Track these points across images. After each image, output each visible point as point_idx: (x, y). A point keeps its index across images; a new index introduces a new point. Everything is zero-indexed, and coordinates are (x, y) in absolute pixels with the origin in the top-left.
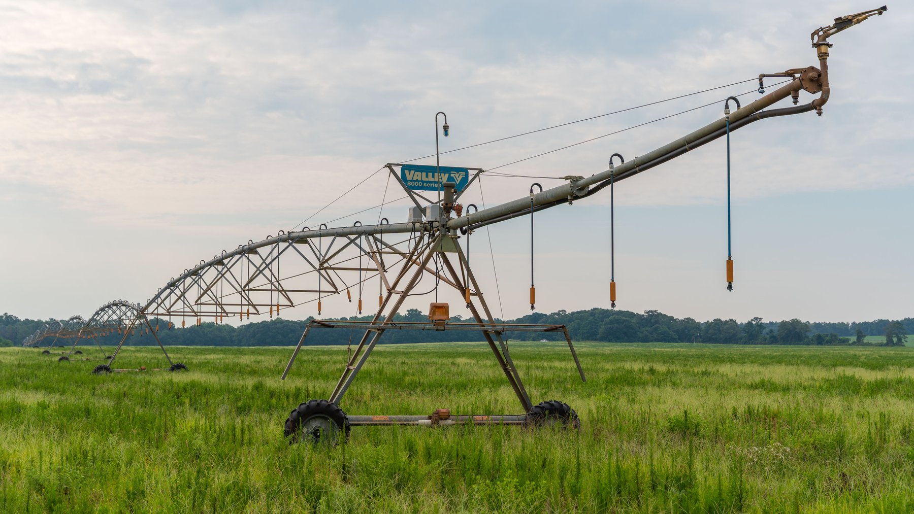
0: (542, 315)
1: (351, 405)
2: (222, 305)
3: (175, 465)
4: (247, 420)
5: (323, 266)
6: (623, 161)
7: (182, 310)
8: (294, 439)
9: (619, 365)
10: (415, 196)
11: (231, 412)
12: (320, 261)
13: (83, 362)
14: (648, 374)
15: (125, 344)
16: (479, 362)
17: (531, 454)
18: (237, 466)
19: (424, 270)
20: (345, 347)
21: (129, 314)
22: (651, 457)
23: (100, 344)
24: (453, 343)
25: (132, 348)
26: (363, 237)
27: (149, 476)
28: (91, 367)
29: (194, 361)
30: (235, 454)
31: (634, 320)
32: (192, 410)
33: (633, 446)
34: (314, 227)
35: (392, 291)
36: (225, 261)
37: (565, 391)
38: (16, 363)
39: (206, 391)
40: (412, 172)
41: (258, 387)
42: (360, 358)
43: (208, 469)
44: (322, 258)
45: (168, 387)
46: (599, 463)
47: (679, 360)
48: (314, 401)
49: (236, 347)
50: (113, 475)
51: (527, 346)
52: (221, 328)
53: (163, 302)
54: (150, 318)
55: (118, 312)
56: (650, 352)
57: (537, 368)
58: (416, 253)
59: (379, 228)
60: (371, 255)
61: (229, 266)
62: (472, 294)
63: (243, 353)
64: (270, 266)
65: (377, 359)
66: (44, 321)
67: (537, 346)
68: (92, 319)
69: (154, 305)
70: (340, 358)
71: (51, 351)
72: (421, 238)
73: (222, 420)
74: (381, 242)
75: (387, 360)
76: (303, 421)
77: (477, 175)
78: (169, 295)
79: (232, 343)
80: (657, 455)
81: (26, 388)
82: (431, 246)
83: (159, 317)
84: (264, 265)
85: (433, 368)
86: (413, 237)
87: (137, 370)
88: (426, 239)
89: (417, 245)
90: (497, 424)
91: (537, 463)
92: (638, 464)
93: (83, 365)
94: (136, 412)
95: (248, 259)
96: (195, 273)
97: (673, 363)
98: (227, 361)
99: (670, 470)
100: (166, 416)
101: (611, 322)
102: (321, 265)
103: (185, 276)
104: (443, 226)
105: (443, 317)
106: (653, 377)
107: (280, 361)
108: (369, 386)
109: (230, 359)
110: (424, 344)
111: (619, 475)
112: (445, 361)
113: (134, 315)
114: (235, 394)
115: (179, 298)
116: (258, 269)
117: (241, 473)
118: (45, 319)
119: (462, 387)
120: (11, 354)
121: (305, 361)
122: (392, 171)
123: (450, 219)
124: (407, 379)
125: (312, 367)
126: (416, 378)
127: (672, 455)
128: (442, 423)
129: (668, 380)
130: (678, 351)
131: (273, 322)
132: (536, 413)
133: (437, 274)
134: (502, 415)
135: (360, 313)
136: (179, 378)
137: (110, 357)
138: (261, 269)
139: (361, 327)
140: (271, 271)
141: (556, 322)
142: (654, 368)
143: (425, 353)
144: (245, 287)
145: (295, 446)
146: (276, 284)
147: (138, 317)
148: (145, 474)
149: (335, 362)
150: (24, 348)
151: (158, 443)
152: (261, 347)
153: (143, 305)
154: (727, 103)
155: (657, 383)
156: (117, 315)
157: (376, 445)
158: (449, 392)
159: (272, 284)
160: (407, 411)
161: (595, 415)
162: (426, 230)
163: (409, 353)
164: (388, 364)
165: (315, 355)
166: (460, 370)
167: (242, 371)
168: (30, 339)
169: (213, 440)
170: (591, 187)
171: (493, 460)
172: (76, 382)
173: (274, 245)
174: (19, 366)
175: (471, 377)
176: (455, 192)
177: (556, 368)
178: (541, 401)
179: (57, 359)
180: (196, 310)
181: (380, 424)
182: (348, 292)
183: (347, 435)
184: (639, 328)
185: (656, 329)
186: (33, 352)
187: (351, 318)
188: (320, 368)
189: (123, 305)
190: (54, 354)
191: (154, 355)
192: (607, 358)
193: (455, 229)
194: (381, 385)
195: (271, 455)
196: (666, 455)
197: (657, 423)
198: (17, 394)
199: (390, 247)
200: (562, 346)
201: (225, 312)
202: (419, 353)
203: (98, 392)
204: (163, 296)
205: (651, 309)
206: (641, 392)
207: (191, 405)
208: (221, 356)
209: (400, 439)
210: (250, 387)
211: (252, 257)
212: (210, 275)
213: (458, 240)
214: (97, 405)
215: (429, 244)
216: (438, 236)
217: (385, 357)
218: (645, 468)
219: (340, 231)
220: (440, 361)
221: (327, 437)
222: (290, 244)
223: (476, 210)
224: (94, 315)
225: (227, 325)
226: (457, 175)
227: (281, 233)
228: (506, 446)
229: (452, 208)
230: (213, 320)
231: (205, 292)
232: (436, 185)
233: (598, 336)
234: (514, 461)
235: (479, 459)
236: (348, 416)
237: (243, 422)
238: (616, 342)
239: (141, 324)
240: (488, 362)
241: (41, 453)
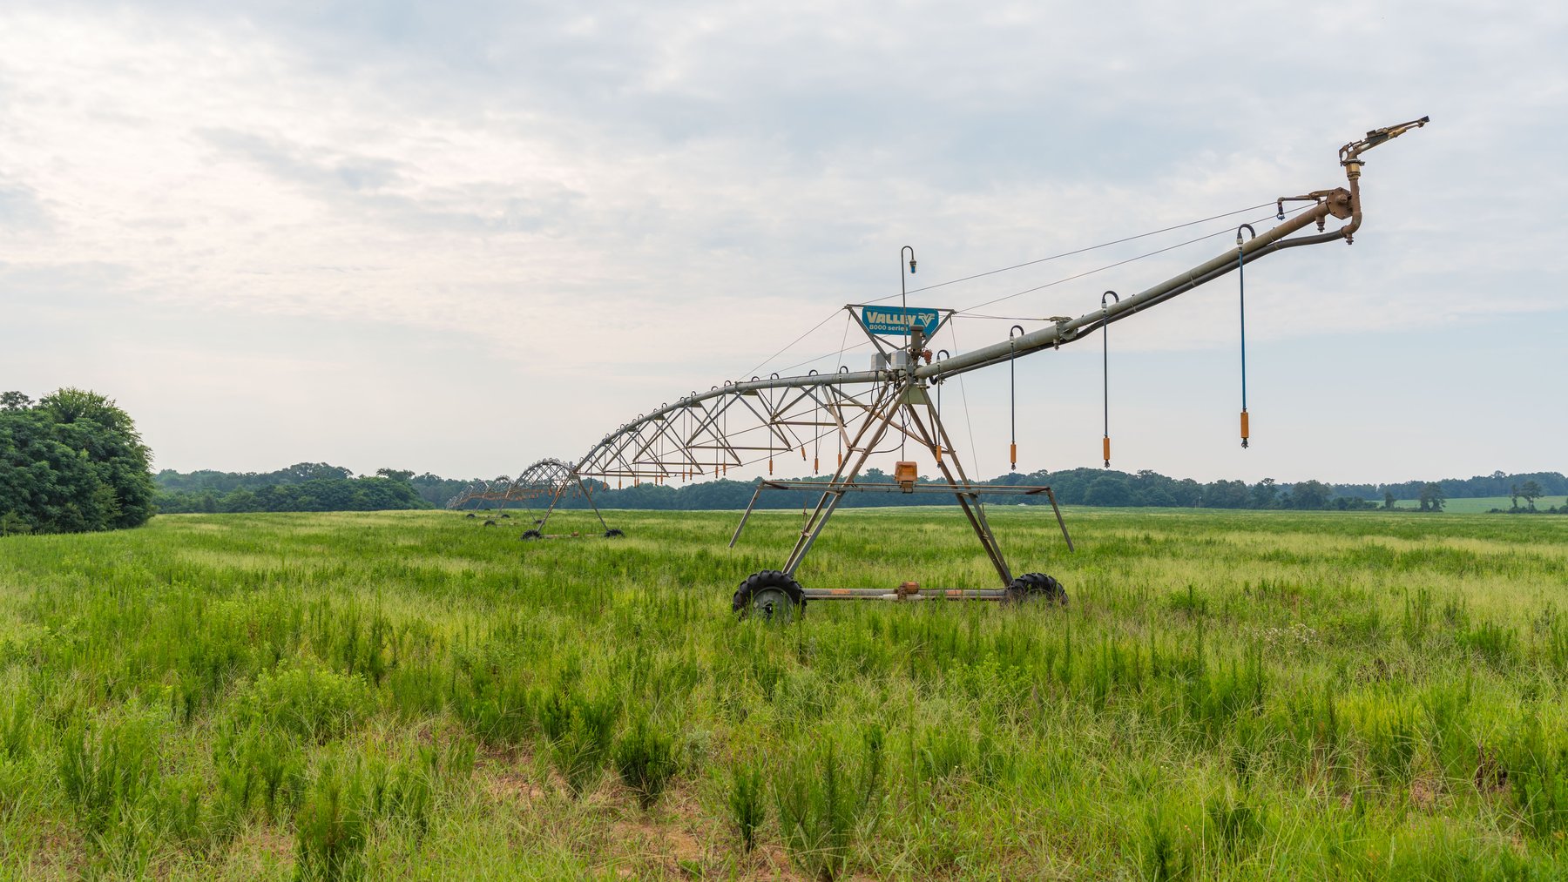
0: (1019, 476)
1: (806, 576)
2: (662, 464)
3: (612, 643)
4: (692, 593)
5: (775, 420)
6: (1117, 299)
7: (618, 470)
8: (743, 614)
9: (1110, 532)
10: (878, 341)
11: (673, 583)
12: (771, 415)
13: (510, 526)
14: (1143, 543)
15: (557, 507)
16: (950, 528)
17: (1014, 633)
18: (682, 643)
19: (889, 426)
20: (801, 511)
21: (560, 473)
22: (1153, 638)
23: (529, 507)
24: (919, 507)
25: (563, 511)
26: (820, 388)
27: (585, 654)
28: (520, 532)
29: (632, 526)
30: (679, 630)
31: (1126, 482)
32: (631, 581)
33: (1132, 626)
34: (764, 376)
35: (853, 448)
36: (666, 415)
37: (1049, 562)
38: (439, 527)
39: (645, 559)
40: (875, 314)
41: (702, 556)
42: (817, 523)
43: (650, 648)
44: (773, 411)
45: (603, 555)
46: (1091, 646)
47: (1179, 526)
48: (765, 571)
49: (677, 511)
50: (545, 653)
51: (1003, 511)
52: (660, 490)
53: (597, 460)
54: (583, 478)
55: (548, 471)
56: (1145, 518)
57: (1016, 535)
58: (880, 406)
59: (838, 377)
60: (829, 407)
61: (669, 421)
62: (943, 452)
63: (684, 517)
64: (715, 421)
65: (834, 525)
66: (468, 481)
67: (1013, 510)
68: (520, 480)
69: (588, 464)
70: (793, 523)
71: (476, 515)
72: (886, 388)
73: (664, 592)
74: (840, 393)
75: (845, 526)
76: (754, 594)
77: (949, 316)
78: (604, 453)
79: (672, 506)
80: (1158, 638)
81: (450, 555)
82: (896, 398)
83: (593, 477)
84: (709, 420)
85: (897, 535)
86: (876, 387)
87: (569, 536)
88: (891, 390)
89: (881, 396)
90: (974, 599)
91: (1019, 644)
92: (1137, 647)
93: (510, 530)
94: (569, 582)
95: (691, 412)
96: (632, 428)
97: (1171, 530)
98: (667, 526)
99: (1175, 654)
100: (601, 586)
101: (1099, 484)
102: (773, 419)
103: (622, 432)
104: (910, 375)
105: (911, 478)
106: (1149, 546)
107: (726, 527)
108: (826, 555)
109: (671, 524)
110: (887, 508)
111: (1115, 659)
112: (910, 527)
113: (566, 475)
114: (677, 563)
115: (615, 456)
116: (702, 424)
117: (686, 652)
118: (469, 479)
119: (931, 557)
120: (433, 518)
121: (754, 527)
122: (853, 313)
123: (918, 367)
124: (868, 547)
125: (762, 533)
126: (878, 547)
127: (1177, 637)
128: (910, 597)
129: (1167, 550)
130: (1177, 517)
131: (718, 483)
132: (1017, 587)
133: (903, 429)
134: (979, 589)
135: (817, 473)
136: (615, 545)
137: (539, 522)
138: (705, 424)
139: (815, 490)
140: (717, 426)
141: (1035, 483)
142: (1150, 536)
143: (888, 519)
144: (687, 444)
145: (746, 622)
146: (722, 440)
147: (570, 478)
148: (581, 652)
149: (787, 528)
150: (447, 511)
151: (593, 617)
152: (704, 511)
153: (576, 464)
154: (1239, 232)
155: (1154, 553)
156: (547, 475)
157: (836, 622)
158: (917, 563)
159: (718, 440)
160: (870, 584)
161: (1084, 590)
162: (891, 379)
163: (870, 518)
164: (846, 530)
165: (765, 520)
166: (927, 538)
167: (684, 537)
168: (453, 501)
169: (655, 615)
170: (1081, 329)
171: (970, 641)
172: (504, 549)
173: (720, 397)
174: (442, 530)
175: (941, 546)
176: (924, 336)
177: (1036, 535)
178: (1022, 574)
179: (483, 523)
180: (633, 470)
181: (840, 598)
182: (803, 449)
183: (803, 610)
184: (1132, 490)
185: (1151, 491)
186: (457, 516)
187: (804, 479)
188: (771, 535)
189: (554, 464)
190: (479, 518)
191: (587, 520)
192: (1095, 524)
193: (924, 378)
194: (839, 554)
195: (719, 632)
196: (1169, 637)
197: (1156, 599)
198: (440, 563)
199: (850, 399)
200: (1042, 511)
201: (665, 472)
202: (880, 518)
203: (527, 560)
204: (597, 454)
205: (1145, 469)
206: (1136, 563)
207: (628, 575)
208: (661, 521)
209: (864, 616)
210: (693, 556)
211: (696, 410)
212: (649, 430)
213: (927, 390)
214: (526, 574)
215: (894, 395)
216: (905, 386)
217: (843, 523)
218: (1145, 652)
219: (793, 381)
220: (905, 527)
221: (780, 612)
222: (738, 396)
223: (948, 357)
224: (523, 475)
225: (667, 486)
226: (926, 317)
227: (728, 384)
228: (983, 624)
229: (920, 354)
230: (652, 480)
231: (644, 450)
232: (902, 329)
233: (1084, 500)
234: (994, 642)
235: (954, 639)
236: (803, 589)
237: (686, 595)
238: (1105, 506)
239: (574, 485)
240: (960, 529)
241: (467, 628)
